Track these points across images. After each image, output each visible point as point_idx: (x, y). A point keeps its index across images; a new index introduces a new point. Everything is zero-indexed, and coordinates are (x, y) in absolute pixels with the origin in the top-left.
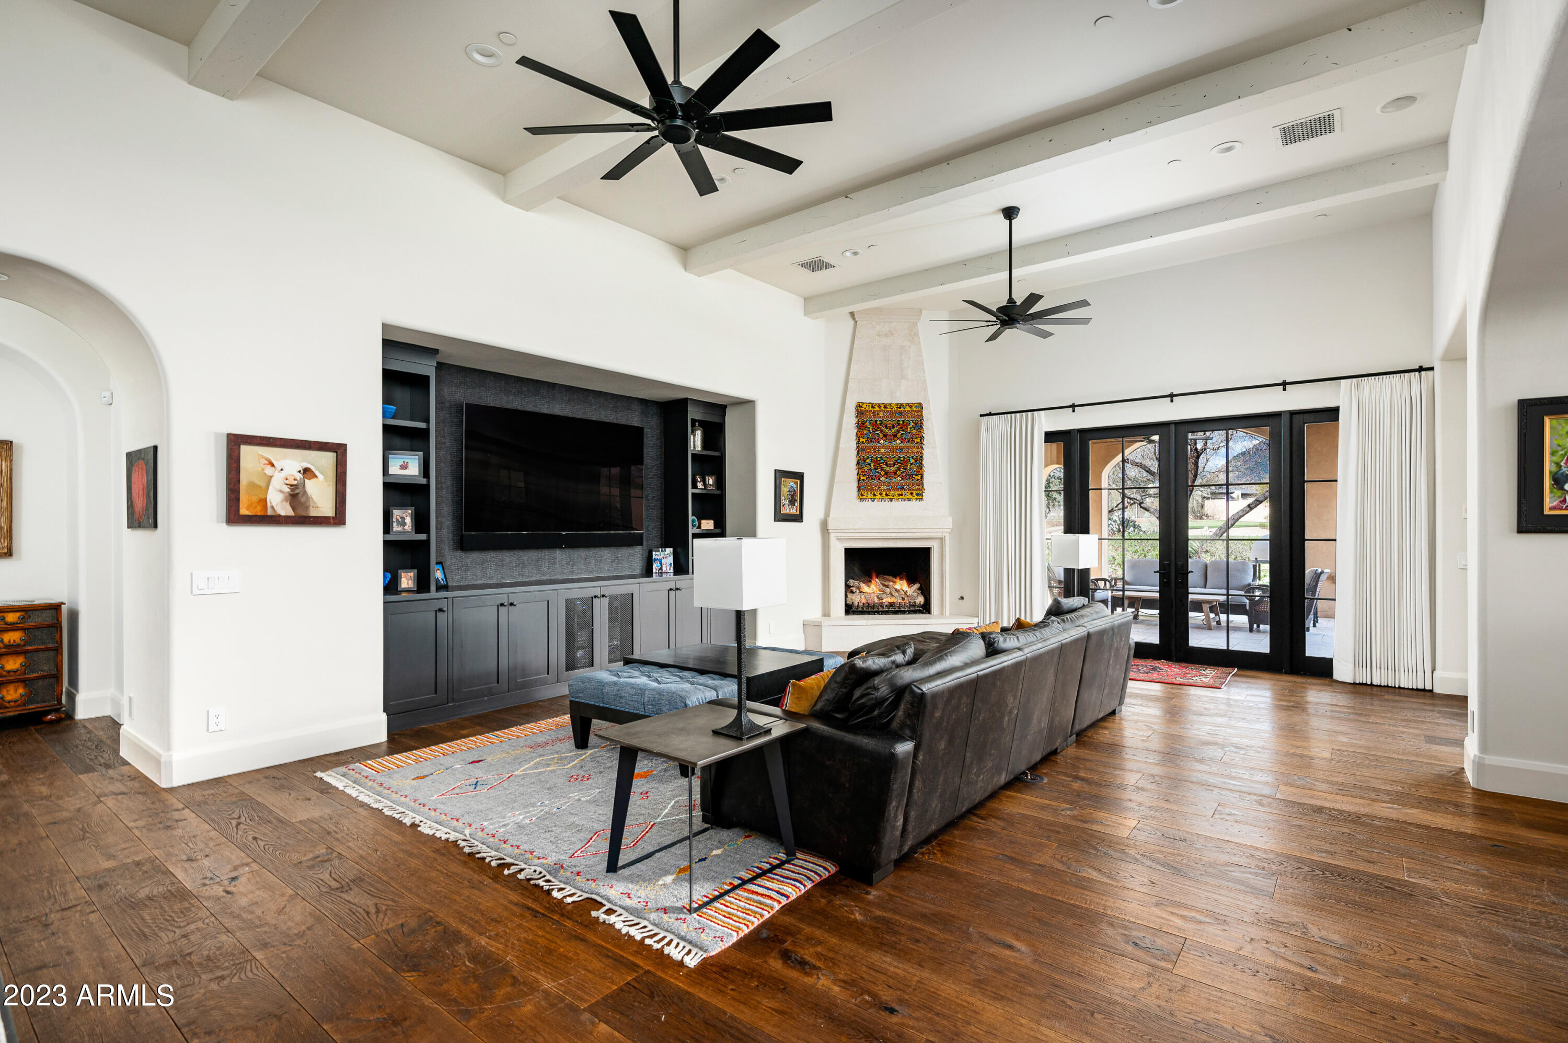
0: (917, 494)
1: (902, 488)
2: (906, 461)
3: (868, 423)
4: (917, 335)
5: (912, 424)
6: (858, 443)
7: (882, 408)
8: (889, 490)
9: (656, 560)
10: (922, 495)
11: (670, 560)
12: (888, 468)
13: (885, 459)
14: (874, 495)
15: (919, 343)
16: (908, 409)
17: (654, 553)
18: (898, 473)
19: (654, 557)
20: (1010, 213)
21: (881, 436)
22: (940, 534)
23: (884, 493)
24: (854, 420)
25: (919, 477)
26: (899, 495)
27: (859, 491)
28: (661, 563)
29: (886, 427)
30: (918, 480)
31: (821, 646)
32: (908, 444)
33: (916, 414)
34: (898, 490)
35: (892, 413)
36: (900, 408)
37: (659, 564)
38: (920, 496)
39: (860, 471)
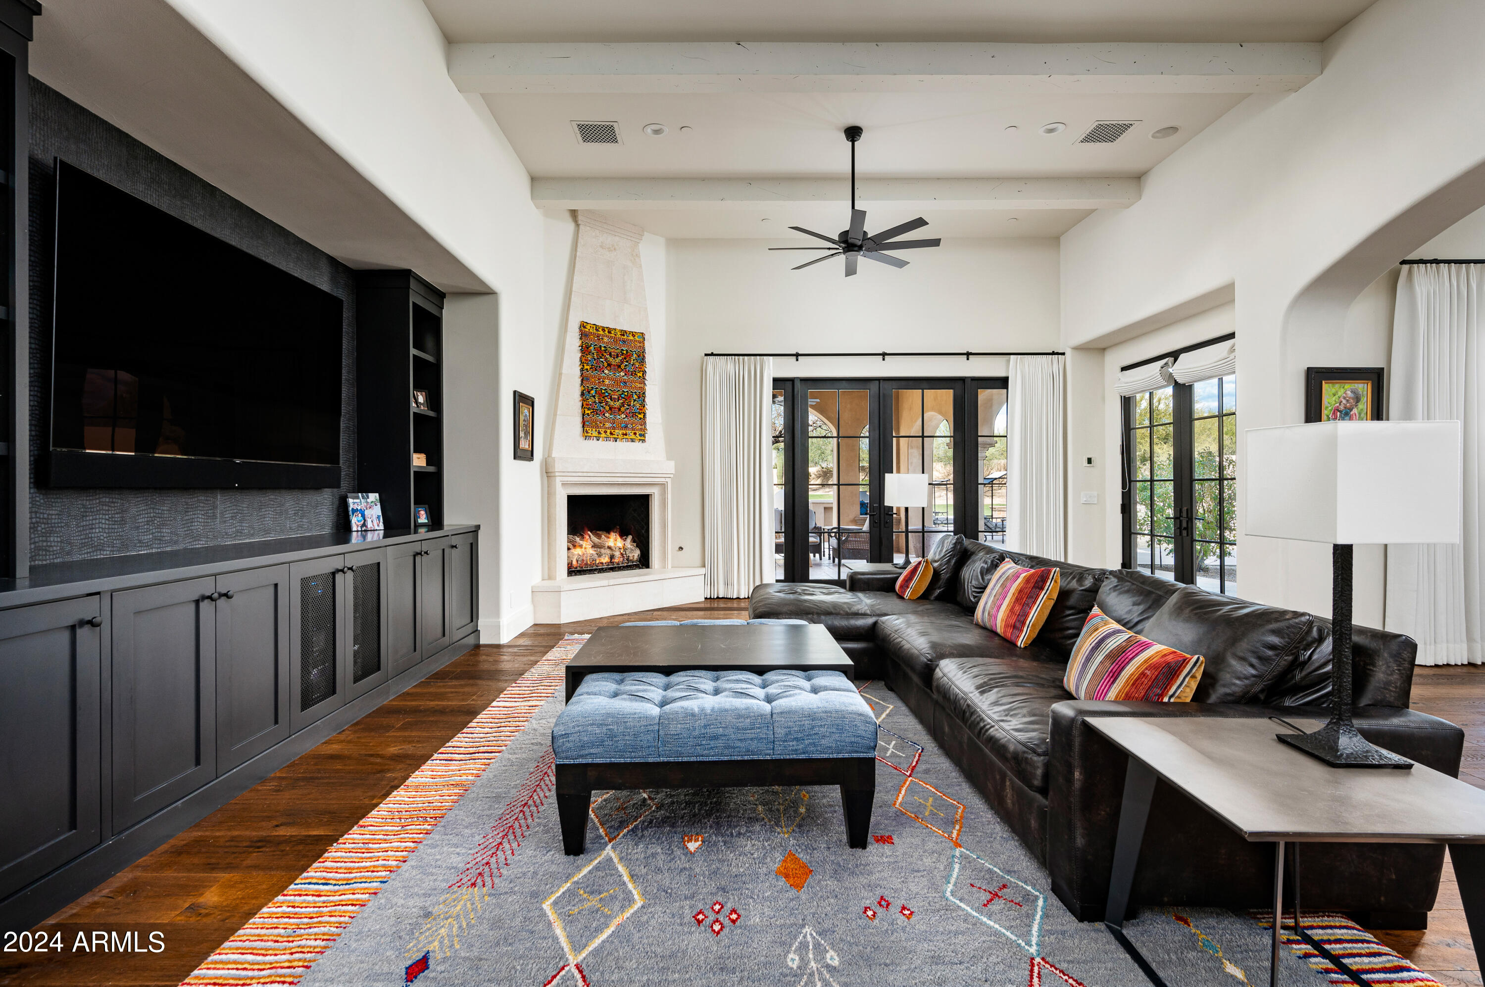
0: (640, 435)
1: (626, 427)
2: (629, 397)
3: (592, 348)
4: (638, 256)
5: (635, 355)
6: (582, 370)
7: (606, 332)
8: (614, 428)
9: (354, 511)
10: (644, 435)
11: (377, 510)
12: (612, 403)
13: (609, 392)
14: (599, 433)
15: (641, 266)
16: (631, 338)
17: (351, 501)
18: (623, 409)
19: (351, 506)
20: (853, 133)
21: (606, 364)
22: (663, 480)
23: (609, 431)
24: (578, 343)
25: (642, 416)
26: (623, 434)
27: (583, 427)
28: (363, 516)
29: (610, 355)
30: (641, 418)
31: (559, 616)
32: (632, 378)
33: (639, 345)
34: (622, 428)
35: (616, 341)
36: (624, 335)
37: (360, 517)
38: (642, 438)
39: (585, 403)
